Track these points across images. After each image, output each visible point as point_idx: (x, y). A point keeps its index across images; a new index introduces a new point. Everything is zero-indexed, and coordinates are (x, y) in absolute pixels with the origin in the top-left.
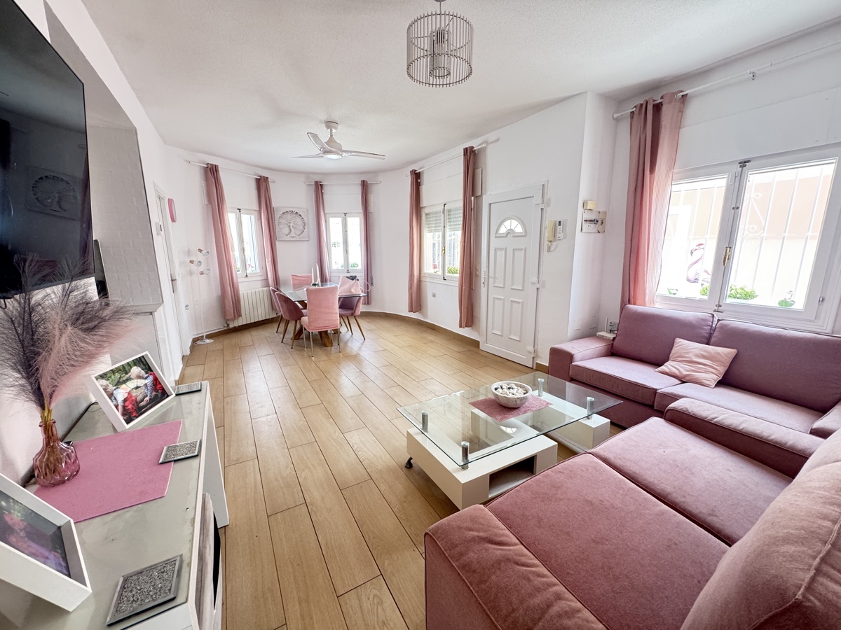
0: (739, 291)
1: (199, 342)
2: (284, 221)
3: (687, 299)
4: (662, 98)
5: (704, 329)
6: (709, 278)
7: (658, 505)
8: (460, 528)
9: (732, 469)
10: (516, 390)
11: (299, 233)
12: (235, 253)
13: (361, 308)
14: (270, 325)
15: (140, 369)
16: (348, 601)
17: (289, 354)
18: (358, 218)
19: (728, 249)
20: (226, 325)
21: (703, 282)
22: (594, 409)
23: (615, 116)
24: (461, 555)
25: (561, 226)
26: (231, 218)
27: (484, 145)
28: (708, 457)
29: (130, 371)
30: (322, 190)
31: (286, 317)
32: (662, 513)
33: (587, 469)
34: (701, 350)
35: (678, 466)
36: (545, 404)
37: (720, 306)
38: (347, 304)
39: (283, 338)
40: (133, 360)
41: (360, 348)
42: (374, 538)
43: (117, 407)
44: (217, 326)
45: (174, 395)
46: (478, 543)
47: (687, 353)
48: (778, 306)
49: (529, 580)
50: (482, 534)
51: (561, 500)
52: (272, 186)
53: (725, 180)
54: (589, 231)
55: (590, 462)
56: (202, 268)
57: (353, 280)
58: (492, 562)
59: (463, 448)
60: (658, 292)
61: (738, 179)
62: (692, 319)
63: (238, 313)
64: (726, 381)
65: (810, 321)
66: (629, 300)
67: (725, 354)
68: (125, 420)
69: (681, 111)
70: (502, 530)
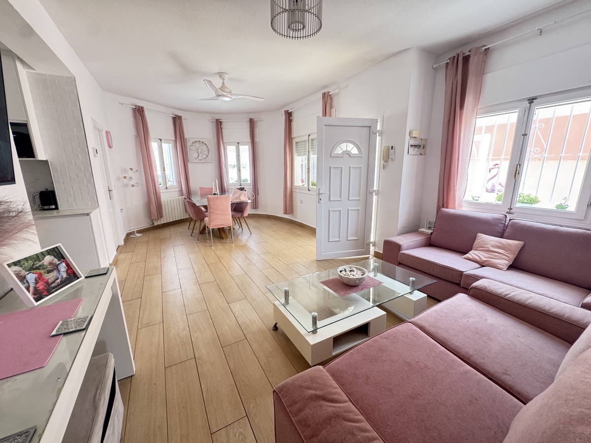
0: (526, 198)
1: (131, 236)
2: (194, 148)
3: (487, 204)
4: (470, 51)
5: (500, 227)
6: (503, 189)
7: (462, 366)
8: (301, 387)
9: (521, 336)
10: (355, 272)
11: (205, 157)
12: (158, 172)
13: (249, 211)
14: (184, 223)
15: (53, 257)
16: (219, 438)
17: (195, 244)
18: (248, 146)
19: (518, 166)
20: (152, 223)
21: (498, 193)
22: (414, 286)
23: (434, 66)
24: (300, 411)
25: (393, 150)
26: (154, 146)
27: (337, 91)
28: (503, 325)
29: (43, 259)
30: (221, 125)
31: (194, 218)
32: (466, 372)
33: (407, 336)
34: (496, 242)
35: (479, 333)
36: (377, 283)
37: (511, 209)
38: (238, 208)
39: (193, 232)
40: (47, 251)
41: (247, 240)
42: (244, 386)
43: (28, 289)
44: (145, 225)
45: (83, 277)
46: (315, 400)
47: (487, 244)
48: (555, 209)
49: (354, 435)
50: (318, 393)
51: (385, 361)
52: (184, 122)
53: (517, 113)
54: (414, 153)
55: (410, 330)
56: (132, 182)
57: (242, 190)
58: (324, 418)
59: (313, 317)
60: (465, 199)
61: (527, 112)
62: (490, 218)
63: (160, 215)
64: (515, 266)
65: (581, 220)
66: (443, 205)
67: (515, 246)
68: (34, 298)
69: (484, 62)
70: (335, 388)
